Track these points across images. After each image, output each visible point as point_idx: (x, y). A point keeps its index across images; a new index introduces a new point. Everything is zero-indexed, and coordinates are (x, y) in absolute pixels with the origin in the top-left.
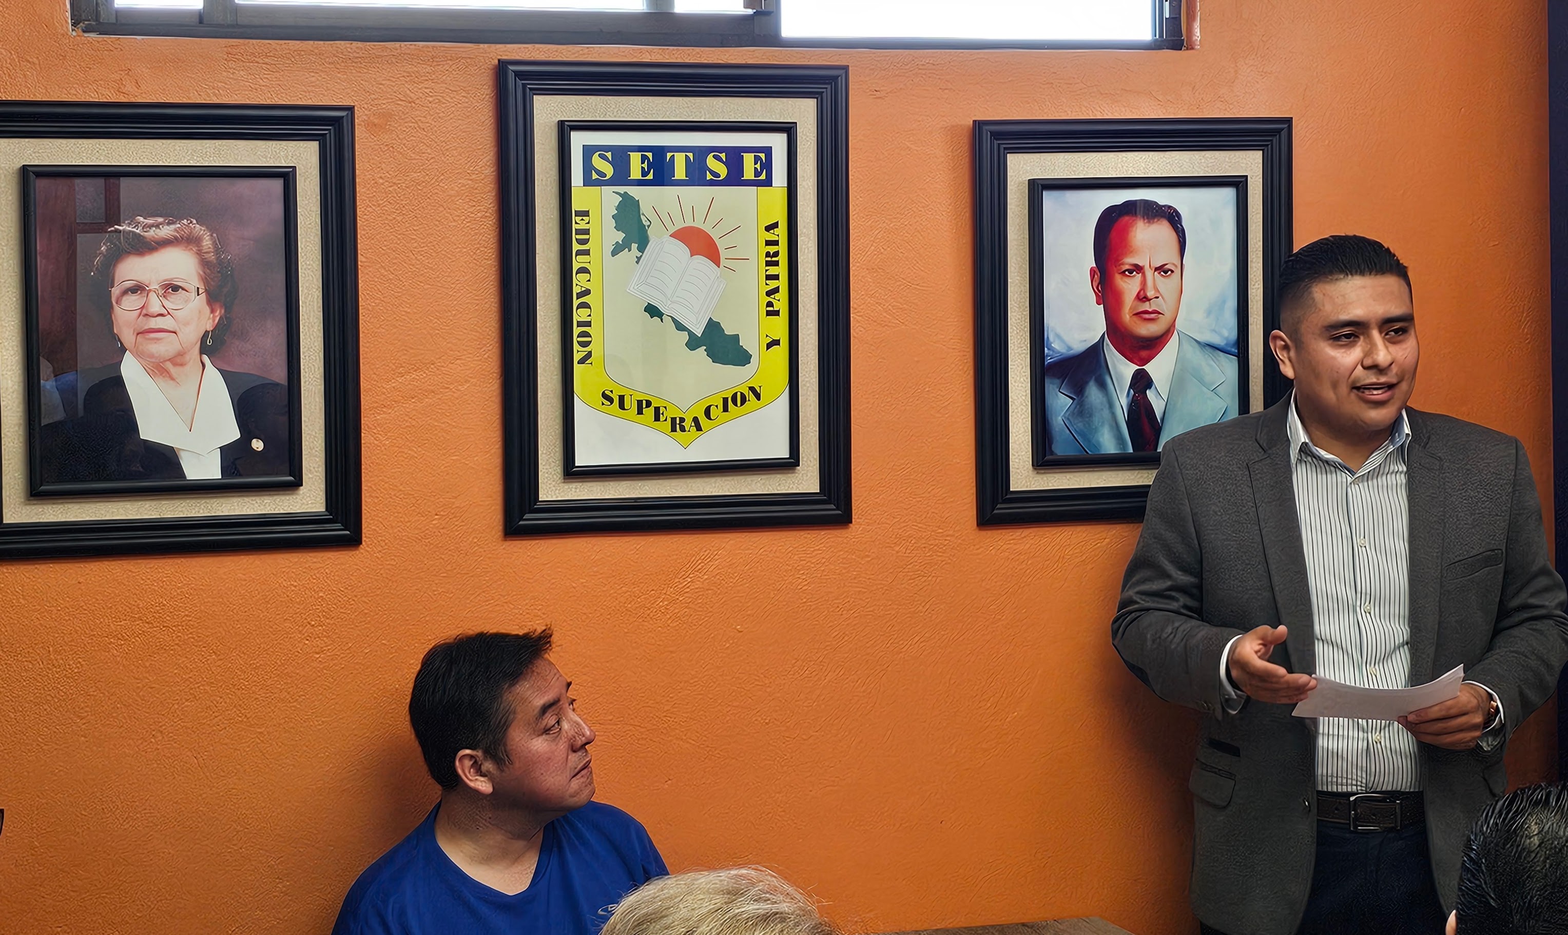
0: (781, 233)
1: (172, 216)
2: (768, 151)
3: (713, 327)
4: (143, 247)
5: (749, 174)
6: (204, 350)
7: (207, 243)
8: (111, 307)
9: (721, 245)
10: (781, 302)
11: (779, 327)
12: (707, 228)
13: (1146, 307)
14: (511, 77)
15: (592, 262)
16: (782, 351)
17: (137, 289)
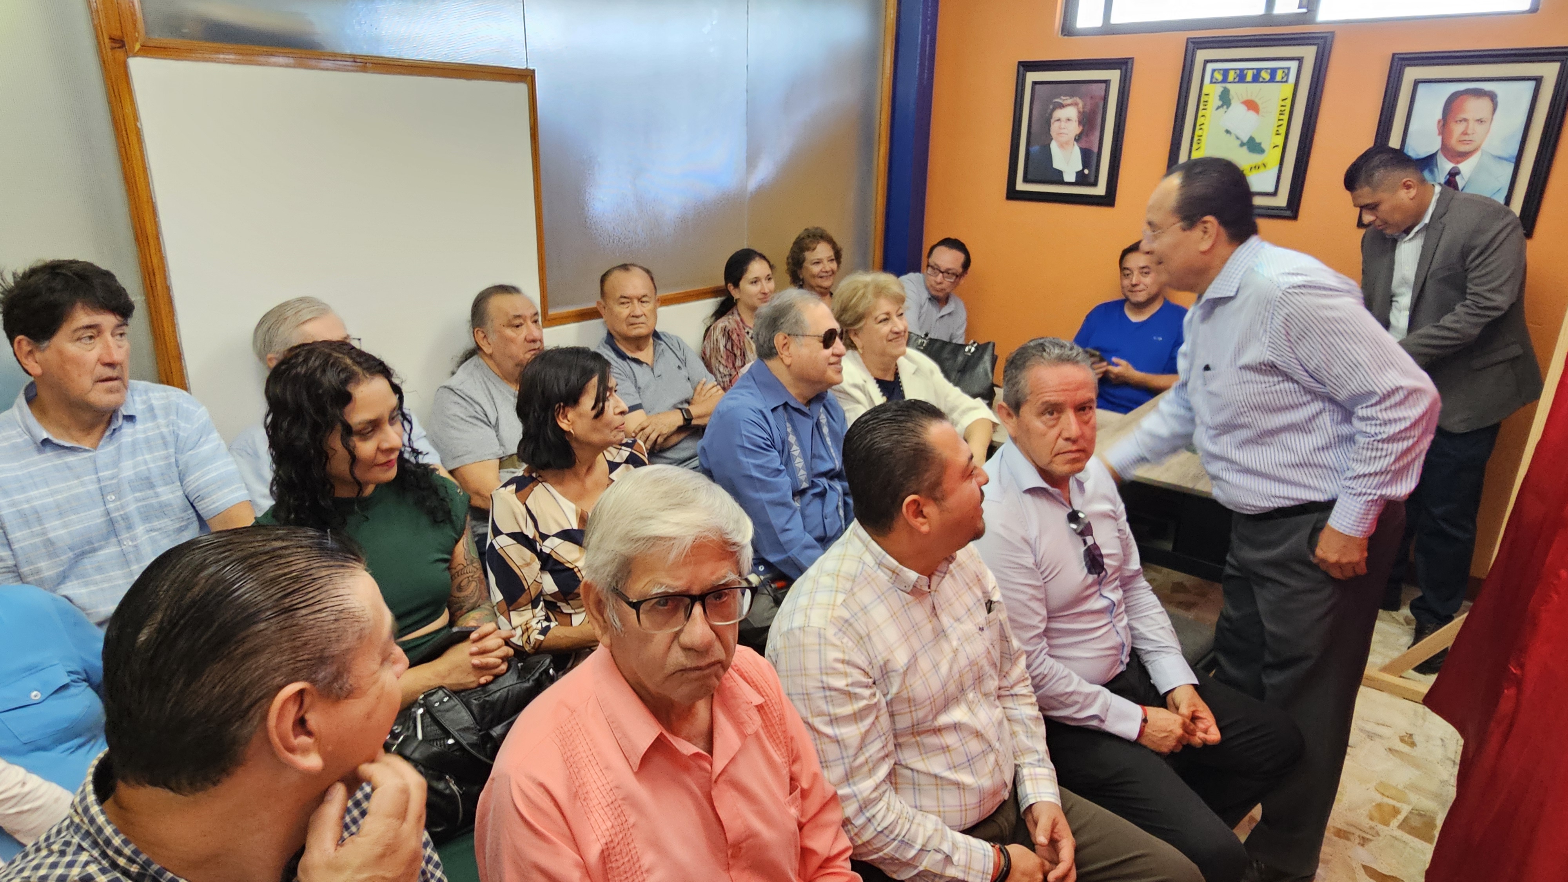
0: (1288, 103)
1: (1072, 95)
2: (1289, 69)
3: (1252, 139)
4: (1062, 106)
5: (1279, 77)
6: (1075, 140)
7: (1081, 105)
8: (1050, 126)
9: (1261, 107)
10: (1283, 130)
11: (1280, 140)
12: (1257, 100)
13: (1466, 138)
14: (1190, 44)
15: (1207, 113)
16: (1280, 149)
17: (1059, 120)
